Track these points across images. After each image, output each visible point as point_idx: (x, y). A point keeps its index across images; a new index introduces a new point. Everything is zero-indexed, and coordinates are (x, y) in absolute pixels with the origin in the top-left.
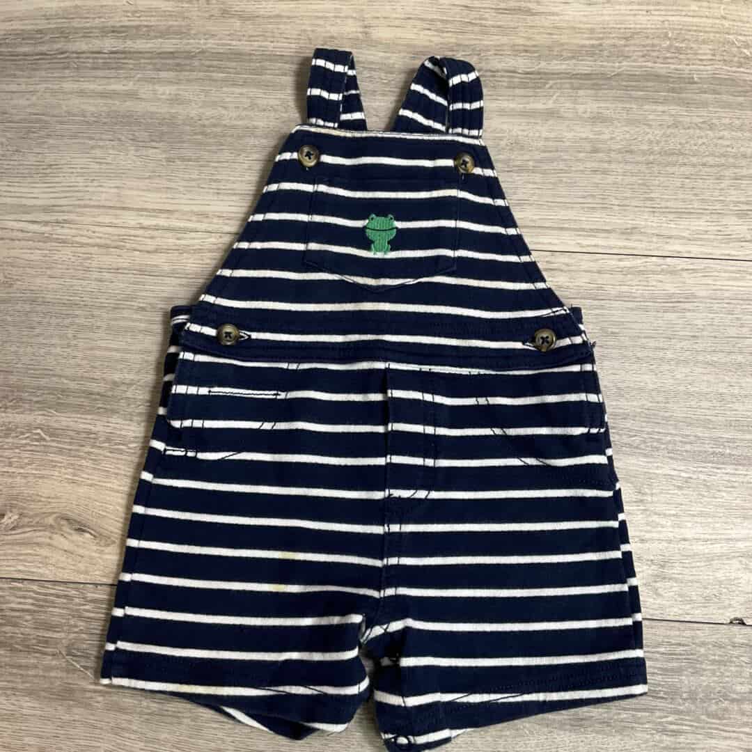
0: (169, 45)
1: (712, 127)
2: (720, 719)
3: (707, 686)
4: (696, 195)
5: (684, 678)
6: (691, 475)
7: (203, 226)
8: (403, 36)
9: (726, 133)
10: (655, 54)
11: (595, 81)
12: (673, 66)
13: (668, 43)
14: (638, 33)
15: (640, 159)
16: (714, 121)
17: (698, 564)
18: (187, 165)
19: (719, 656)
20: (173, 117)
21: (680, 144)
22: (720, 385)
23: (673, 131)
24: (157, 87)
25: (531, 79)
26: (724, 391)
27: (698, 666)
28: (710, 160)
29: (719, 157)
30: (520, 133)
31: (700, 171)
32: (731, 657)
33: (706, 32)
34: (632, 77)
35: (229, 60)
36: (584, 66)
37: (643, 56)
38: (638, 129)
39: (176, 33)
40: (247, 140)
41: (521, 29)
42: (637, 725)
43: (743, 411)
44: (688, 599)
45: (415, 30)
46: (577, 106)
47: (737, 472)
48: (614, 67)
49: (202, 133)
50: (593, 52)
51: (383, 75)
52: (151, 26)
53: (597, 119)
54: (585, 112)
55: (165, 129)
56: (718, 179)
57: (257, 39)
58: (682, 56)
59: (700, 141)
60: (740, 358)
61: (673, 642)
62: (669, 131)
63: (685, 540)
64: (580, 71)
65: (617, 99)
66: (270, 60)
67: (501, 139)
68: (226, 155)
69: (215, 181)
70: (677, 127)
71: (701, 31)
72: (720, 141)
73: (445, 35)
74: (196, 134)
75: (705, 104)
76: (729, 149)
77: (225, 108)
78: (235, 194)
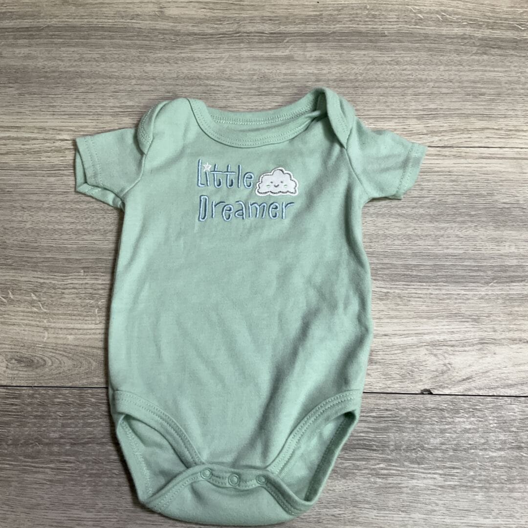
0: (26, 23)
1: (398, 63)
2: (419, 464)
3: (408, 440)
4: (388, 106)
5: (390, 434)
6: (389, 291)
7: (41, 136)
8: (187, 12)
9: (408, 67)
10: (358, 19)
11: (318, 37)
12: (370, 26)
13: (367, 12)
14: (346, 7)
15: (349, 85)
16: (399, 59)
17: (396, 352)
18: (33, 97)
19: (417, 417)
20: (25, 67)
21: (376, 74)
22: (408, 230)
23: (371, 67)
24: (15, 49)
25: (274, 37)
26: (411, 233)
27: (402, 425)
28: (397, 84)
29: (402, 82)
30: (267, 71)
31: (390, 91)
32: (426, 418)
33: (392, 5)
34: (342, 34)
35: (66, 31)
36: (311, 28)
37: (350, 21)
38: (347, 66)
39: (31, 16)
40: (76, 80)
41: (267, 6)
42: (357, 471)
43: (424, 246)
44: (389, 377)
45: (195, 9)
46: (306, 53)
47: (422, 287)
48: (330, 28)
49: (44, 77)
50: (316, 19)
51: (172, 37)
52: (14, 12)
53: (319, 60)
54: (311, 57)
55: (19, 75)
56: (403, 96)
57: (86, 17)
58: (376, 20)
59: (390, 72)
60: (421, 211)
61: (382, 408)
62: (369, 67)
63: (386, 335)
64: (307, 32)
65: (333, 48)
66: (95, 30)
67: (254, 75)
68: (61, 90)
69: (53, 106)
70: (374, 64)
71: (389, 4)
72: (404, 72)
73: (215, 11)
74: (40, 77)
75: (393, 49)
76: (411, 77)
77: (62, 61)
78: (65, 114)
